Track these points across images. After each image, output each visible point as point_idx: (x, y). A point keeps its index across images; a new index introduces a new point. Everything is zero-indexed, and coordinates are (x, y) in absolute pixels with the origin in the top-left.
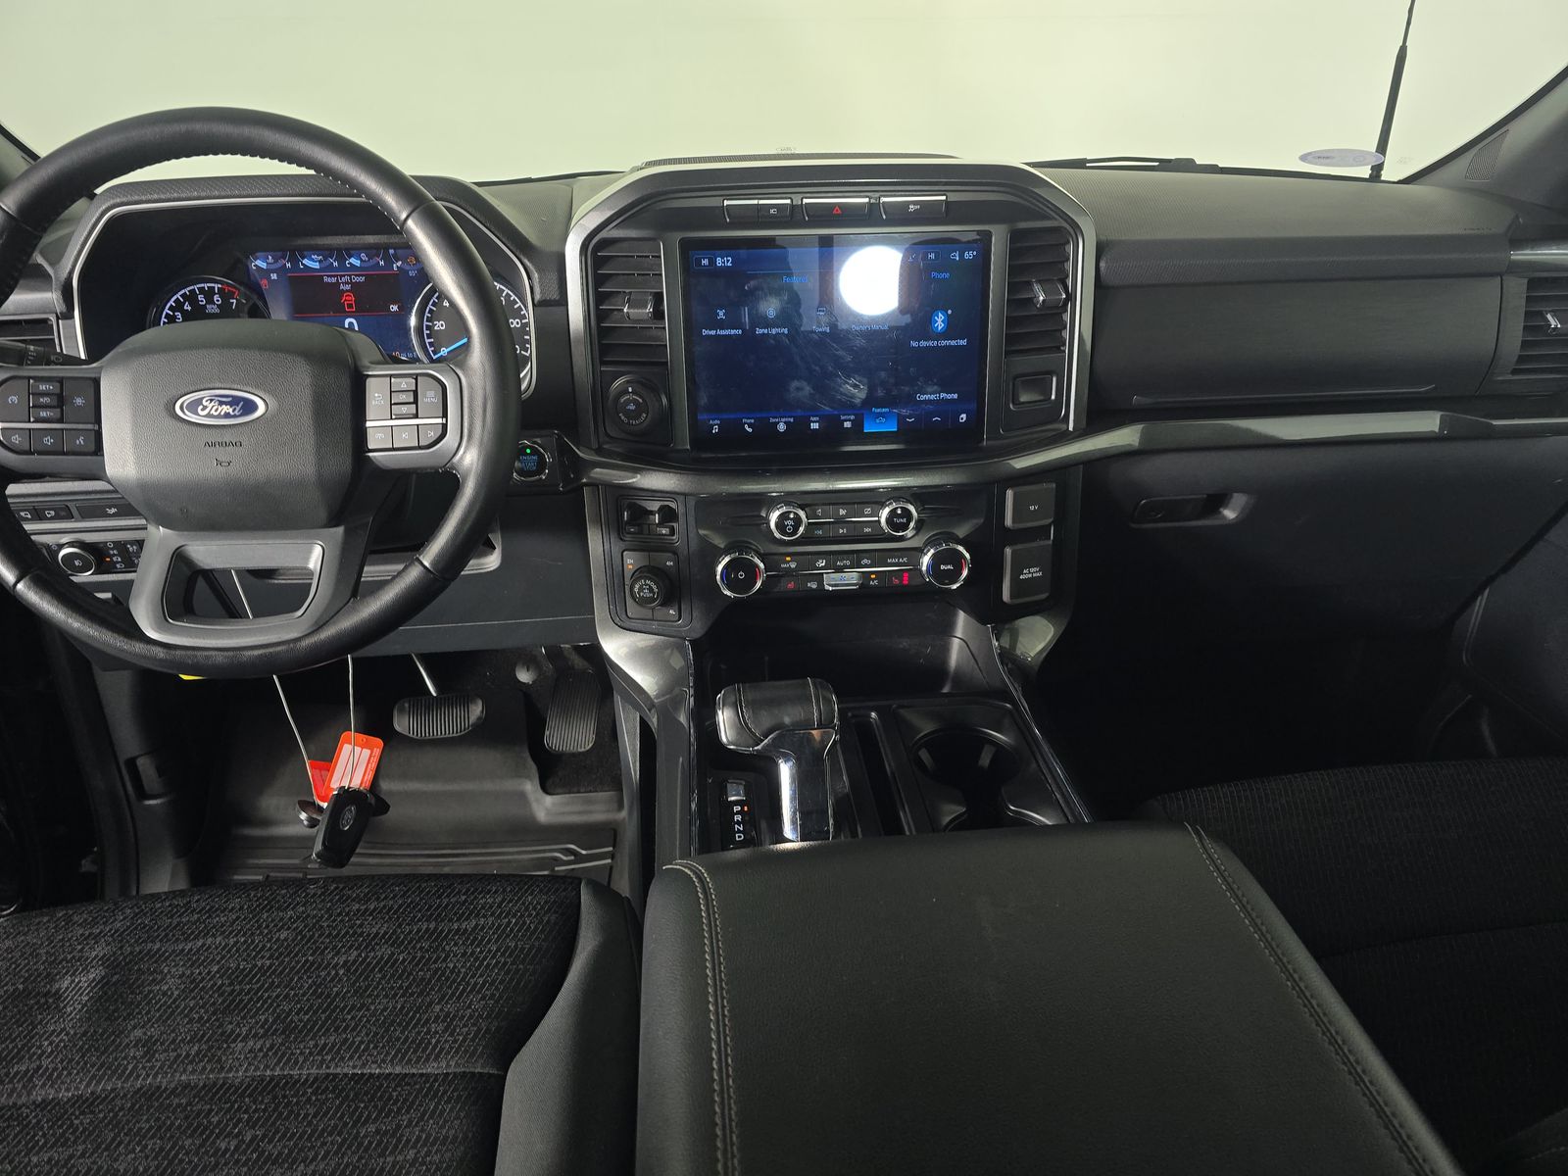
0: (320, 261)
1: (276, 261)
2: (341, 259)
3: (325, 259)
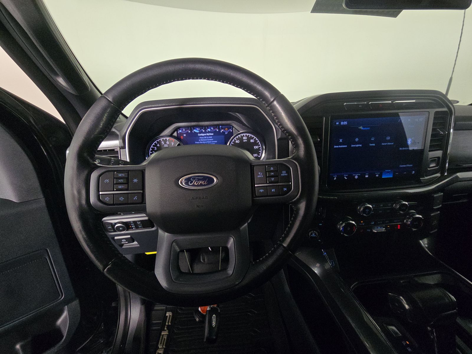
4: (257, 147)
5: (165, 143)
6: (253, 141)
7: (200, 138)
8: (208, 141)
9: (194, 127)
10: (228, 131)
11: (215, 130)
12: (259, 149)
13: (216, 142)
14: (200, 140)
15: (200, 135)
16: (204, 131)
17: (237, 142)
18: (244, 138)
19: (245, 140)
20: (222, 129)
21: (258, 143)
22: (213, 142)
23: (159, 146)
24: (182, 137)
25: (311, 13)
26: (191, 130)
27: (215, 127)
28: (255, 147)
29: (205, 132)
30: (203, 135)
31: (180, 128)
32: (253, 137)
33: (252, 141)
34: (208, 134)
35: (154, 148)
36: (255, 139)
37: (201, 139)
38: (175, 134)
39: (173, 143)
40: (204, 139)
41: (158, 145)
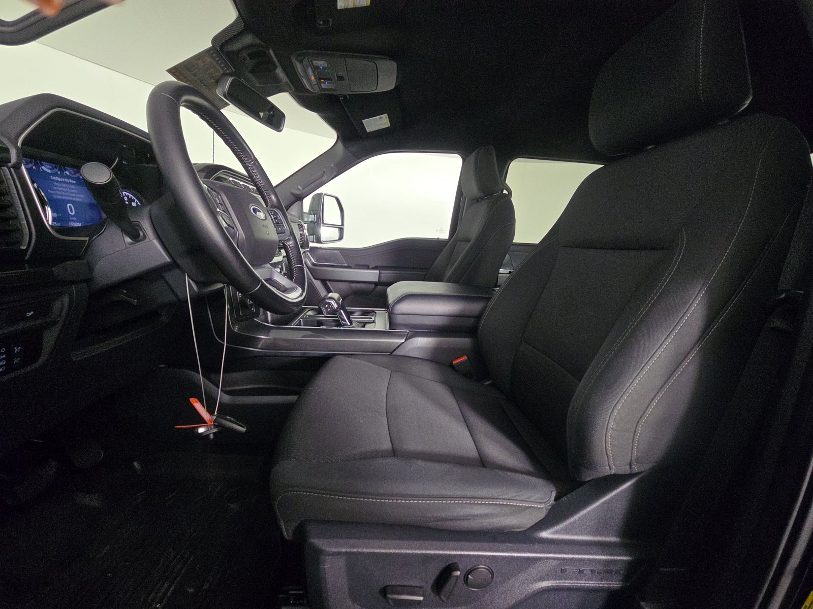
0: (51, 169)
2: (61, 170)
7: (55, 184)
8: (70, 192)
13: (81, 197)
14: (55, 188)
15: (54, 178)
16: (59, 173)
25: (167, 71)
29: (62, 176)
30: (59, 179)
34: (66, 180)
40: (62, 187)
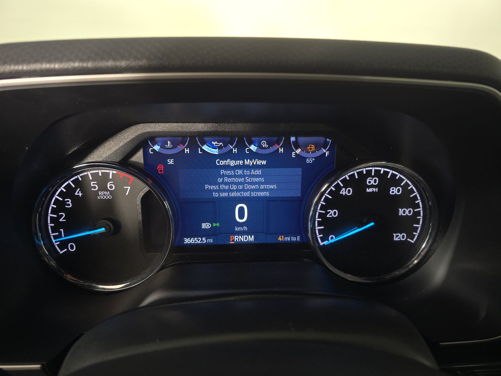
0: (220, 148)
1: (174, 147)
2: (241, 146)
3: (225, 145)
4: (410, 212)
5: (103, 188)
6: (399, 191)
7: (223, 172)
8: (248, 183)
9: (203, 137)
10: (318, 154)
11: (272, 149)
12: (414, 218)
13: (272, 187)
14: (220, 180)
15: (223, 163)
16: (235, 151)
17: (343, 192)
18: (371, 181)
19: (372, 186)
20: (296, 149)
21: (415, 198)
22: (262, 187)
23: (80, 194)
24: (160, 167)
26: (194, 146)
27: (275, 139)
28: (401, 212)
29: (241, 156)
30: (232, 163)
31: (157, 139)
32: (401, 180)
33: (394, 191)
34: (248, 162)
35: (64, 203)
36: (407, 185)
37: (224, 176)
38: (139, 158)
39: (129, 188)
40: (235, 176)
41: (78, 193)
